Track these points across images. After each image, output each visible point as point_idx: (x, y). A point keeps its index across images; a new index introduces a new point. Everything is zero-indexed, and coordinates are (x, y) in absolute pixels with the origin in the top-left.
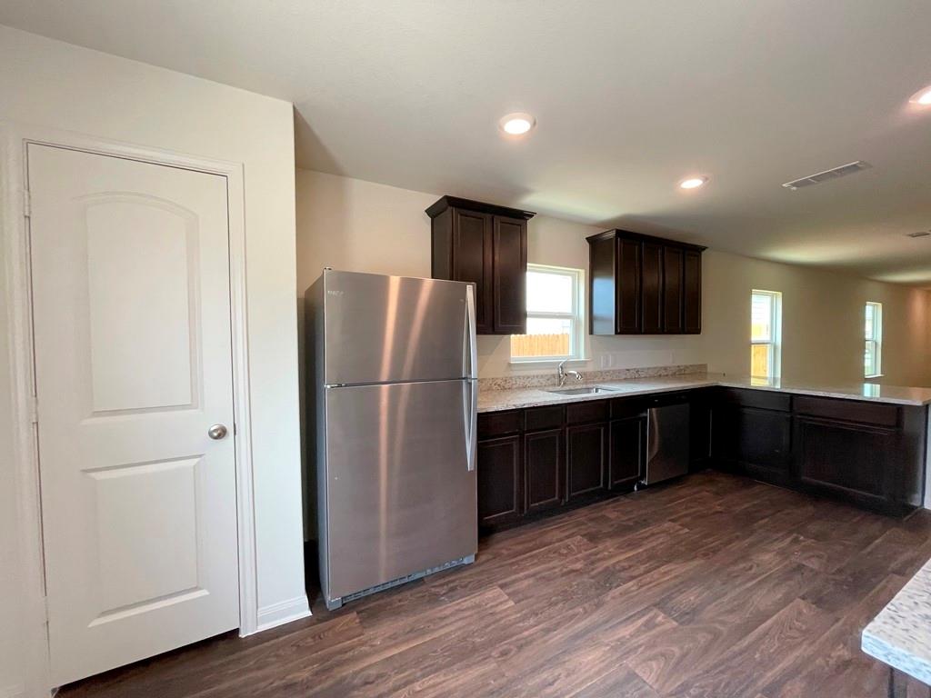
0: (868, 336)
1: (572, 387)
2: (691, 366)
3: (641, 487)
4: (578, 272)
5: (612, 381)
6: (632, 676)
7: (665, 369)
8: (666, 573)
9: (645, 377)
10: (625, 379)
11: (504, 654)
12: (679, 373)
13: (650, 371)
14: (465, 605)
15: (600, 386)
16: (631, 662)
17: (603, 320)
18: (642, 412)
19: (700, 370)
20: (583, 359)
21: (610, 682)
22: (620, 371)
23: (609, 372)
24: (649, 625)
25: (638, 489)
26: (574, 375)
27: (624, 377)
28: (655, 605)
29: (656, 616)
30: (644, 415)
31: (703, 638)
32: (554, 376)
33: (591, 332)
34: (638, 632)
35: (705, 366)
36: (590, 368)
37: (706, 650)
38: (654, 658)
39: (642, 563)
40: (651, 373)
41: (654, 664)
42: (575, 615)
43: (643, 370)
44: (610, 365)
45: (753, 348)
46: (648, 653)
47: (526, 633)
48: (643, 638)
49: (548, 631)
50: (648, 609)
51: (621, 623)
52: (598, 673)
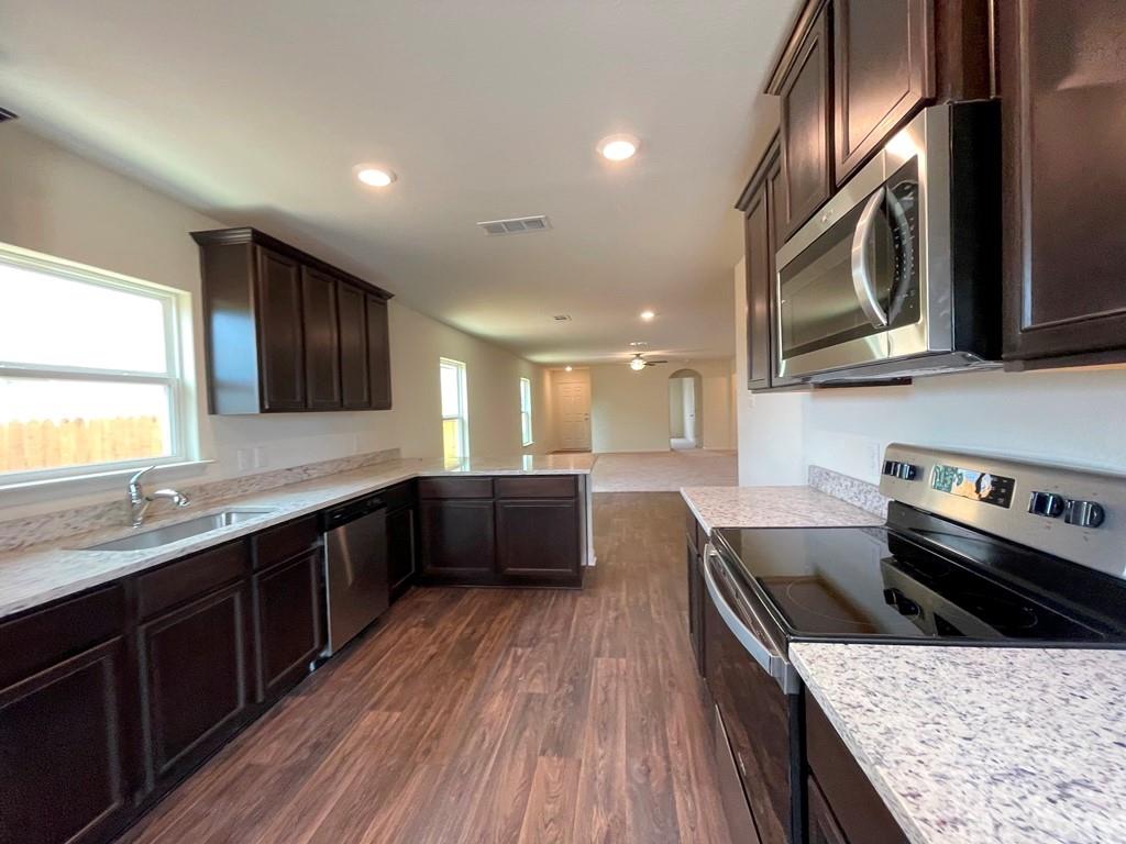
0: (523, 409)
1: (166, 522)
2: (382, 452)
3: (320, 663)
4: (177, 295)
5: (262, 493)
6: (530, 697)
7: (348, 460)
8: (503, 620)
9: (319, 477)
10: (286, 485)
11: (427, 751)
12: (366, 466)
13: (326, 466)
14: (349, 746)
15: (234, 507)
16: (522, 689)
17: (235, 387)
18: (315, 540)
19: (390, 458)
20: (196, 459)
21: (520, 709)
22: (275, 474)
23: (253, 477)
24: (516, 660)
25: (317, 667)
26: (171, 497)
27: (283, 481)
28: (511, 645)
29: (516, 652)
30: (319, 543)
31: (550, 647)
32: (116, 505)
33: (213, 409)
34: (513, 669)
35: (398, 450)
36: (214, 476)
37: (557, 653)
38: (534, 676)
39: (480, 622)
40: (328, 468)
41: (535, 680)
42: (461, 688)
43: (314, 466)
44: (257, 465)
45: (445, 424)
46: (528, 677)
47: (433, 725)
48: (518, 671)
49: (449, 711)
50: (508, 652)
51: (497, 672)
52: (508, 710)
